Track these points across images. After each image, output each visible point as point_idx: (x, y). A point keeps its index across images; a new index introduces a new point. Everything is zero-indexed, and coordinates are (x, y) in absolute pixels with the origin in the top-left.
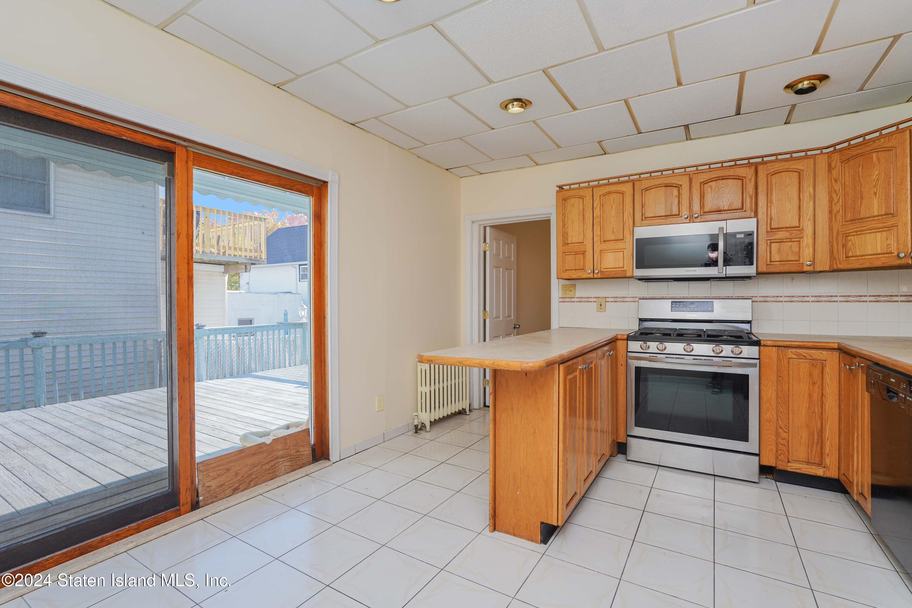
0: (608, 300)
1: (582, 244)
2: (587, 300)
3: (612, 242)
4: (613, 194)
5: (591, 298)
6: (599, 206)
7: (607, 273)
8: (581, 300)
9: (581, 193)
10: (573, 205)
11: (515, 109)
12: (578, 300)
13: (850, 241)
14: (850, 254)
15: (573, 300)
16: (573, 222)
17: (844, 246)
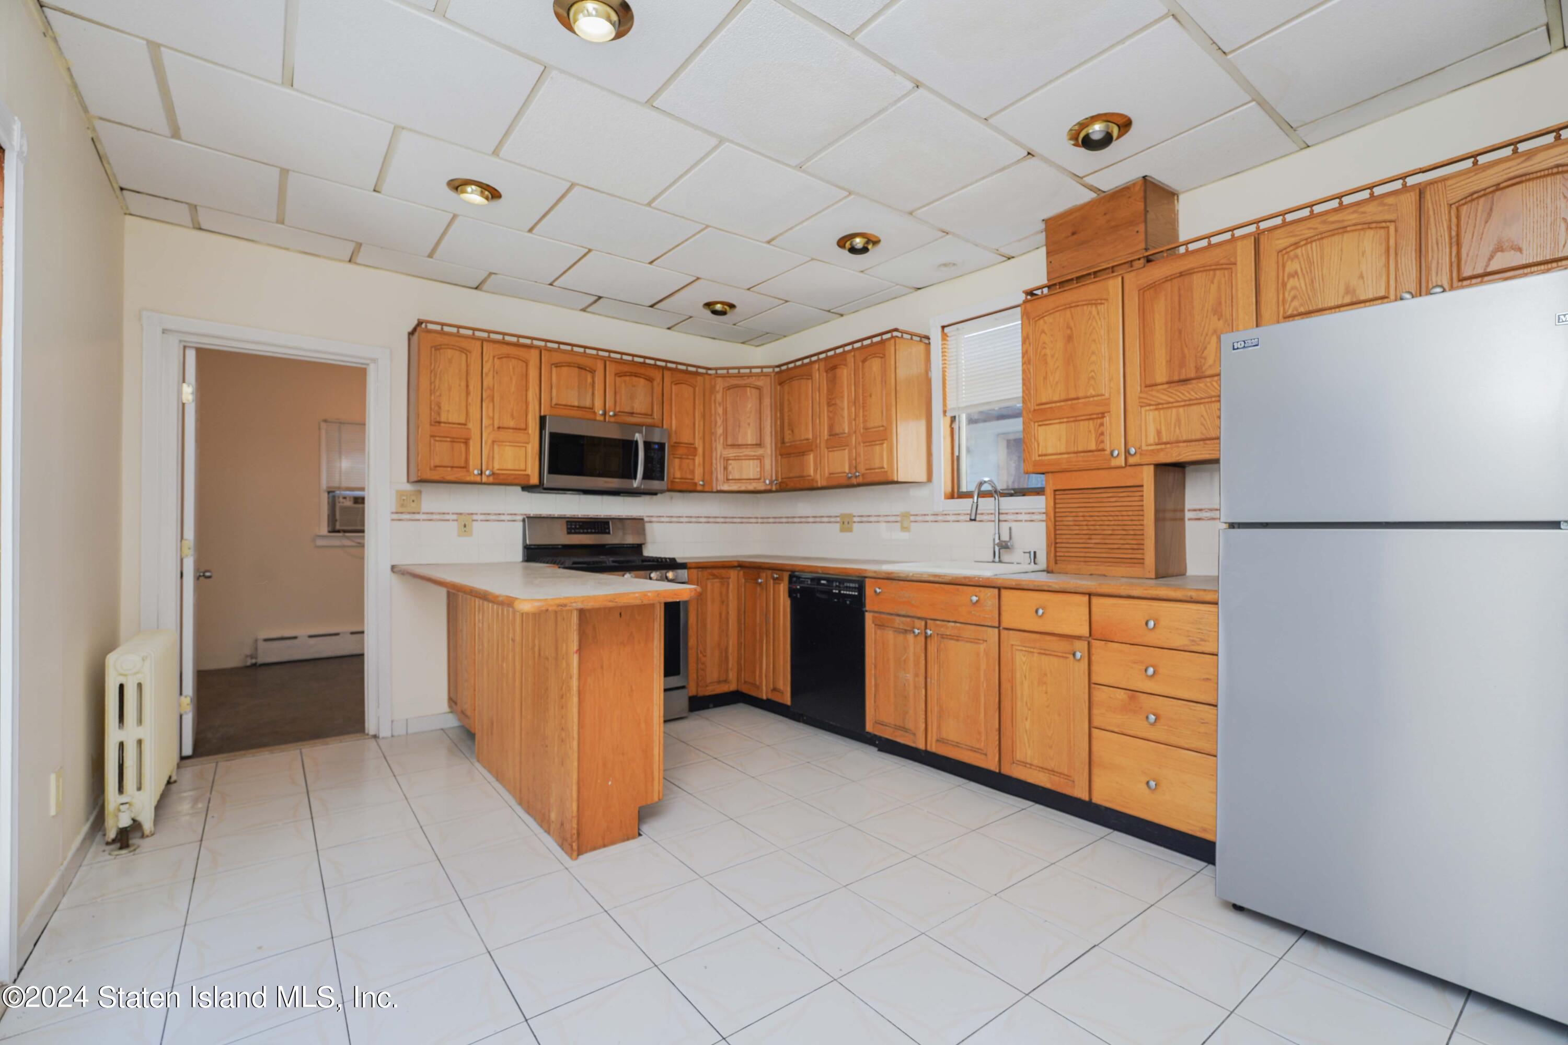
0: (475, 517)
1: (463, 426)
2: (443, 517)
3: (509, 430)
4: (513, 360)
5: (448, 514)
6: (492, 372)
7: (501, 477)
8: (431, 517)
9: (465, 344)
10: (450, 361)
11: (473, 196)
12: (425, 517)
13: (731, 464)
14: (731, 478)
15: (417, 516)
16: (450, 389)
17: (725, 468)
